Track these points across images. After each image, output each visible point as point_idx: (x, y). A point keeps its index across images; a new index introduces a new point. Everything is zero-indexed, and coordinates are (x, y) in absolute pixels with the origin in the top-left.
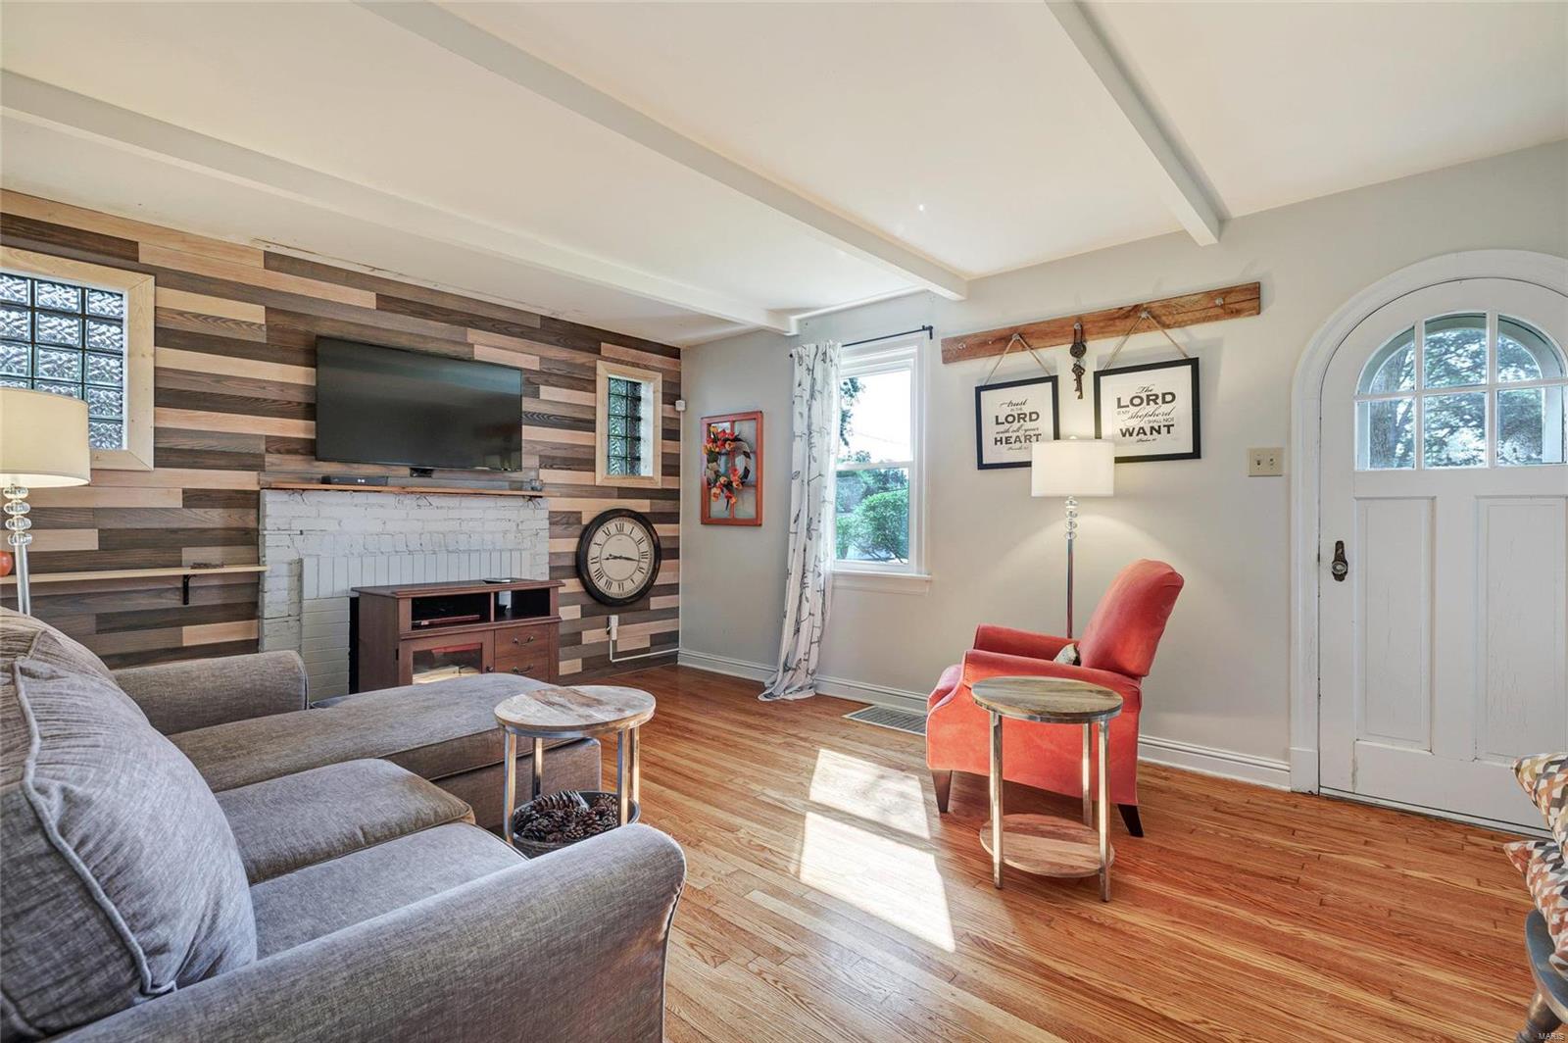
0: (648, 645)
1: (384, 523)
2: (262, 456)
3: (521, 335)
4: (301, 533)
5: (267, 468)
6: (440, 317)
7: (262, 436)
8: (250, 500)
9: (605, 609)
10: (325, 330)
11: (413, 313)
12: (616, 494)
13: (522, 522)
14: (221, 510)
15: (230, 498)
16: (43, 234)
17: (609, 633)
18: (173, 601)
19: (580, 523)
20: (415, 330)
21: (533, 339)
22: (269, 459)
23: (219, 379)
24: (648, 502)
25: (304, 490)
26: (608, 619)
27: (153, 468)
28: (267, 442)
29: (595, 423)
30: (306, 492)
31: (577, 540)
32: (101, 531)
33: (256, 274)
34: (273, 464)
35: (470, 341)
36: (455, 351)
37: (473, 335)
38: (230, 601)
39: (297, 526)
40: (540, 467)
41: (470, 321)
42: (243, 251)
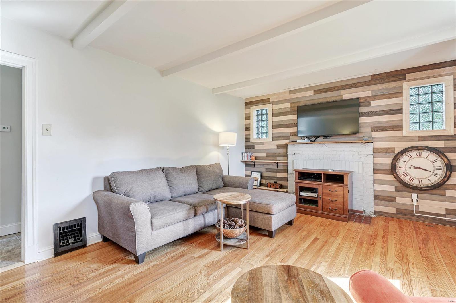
0: (445, 213)
1: (313, 152)
2: (289, 137)
3: (363, 86)
4: (295, 154)
5: (290, 139)
6: (331, 90)
7: (289, 132)
8: (285, 147)
9: (411, 190)
10: (302, 104)
11: (323, 92)
12: (417, 139)
13: (360, 152)
14: (283, 149)
15: (284, 146)
16: (259, 102)
17: (412, 201)
18: (275, 167)
19: (394, 152)
20: (324, 97)
21: (367, 85)
22: (291, 137)
23: (282, 121)
24: (443, 142)
25: (295, 144)
26: (412, 194)
27: (272, 141)
28: (290, 133)
29: (402, 110)
30: (296, 144)
31: (392, 159)
32: (266, 153)
33: (288, 96)
34: (292, 138)
35: (341, 94)
36: (337, 99)
37: (342, 92)
38: (284, 168)
39: (294, 152)
40: (372, 131)
41: (342, 88)
42: (285, 93)
